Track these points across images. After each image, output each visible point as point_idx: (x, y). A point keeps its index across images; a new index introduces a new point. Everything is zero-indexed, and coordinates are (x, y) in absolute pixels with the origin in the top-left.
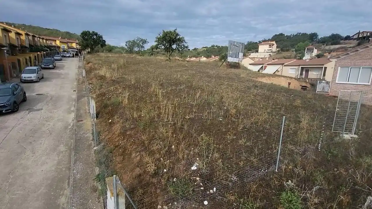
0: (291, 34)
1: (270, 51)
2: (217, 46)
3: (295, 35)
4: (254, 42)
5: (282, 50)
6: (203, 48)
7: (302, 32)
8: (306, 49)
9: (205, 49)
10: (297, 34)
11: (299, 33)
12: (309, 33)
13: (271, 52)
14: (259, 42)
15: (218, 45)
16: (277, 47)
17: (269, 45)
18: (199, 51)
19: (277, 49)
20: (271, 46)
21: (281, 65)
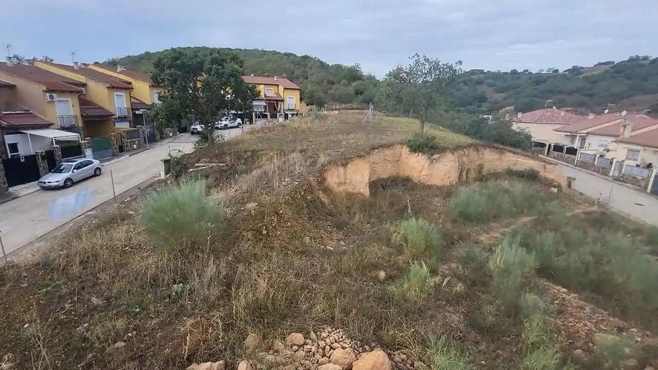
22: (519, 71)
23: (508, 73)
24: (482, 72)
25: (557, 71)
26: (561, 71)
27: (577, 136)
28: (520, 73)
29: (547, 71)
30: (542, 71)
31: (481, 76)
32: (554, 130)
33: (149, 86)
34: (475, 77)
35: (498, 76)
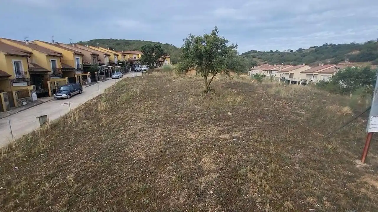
2: (331, 44)
6: (312, 47)
9: (314, 49)
18: (304, 52)
23: (268, 52)
24: (256, 52)
25: (292, 51)
26: (294, 51)
27: (312, 74)
28: (274, 52)
29: (287, 51)
30: (285, 51)
31: (256, 53)
32: (300, 72)
33: (122, 55)
34: (252, 54)
35: (264, 53)
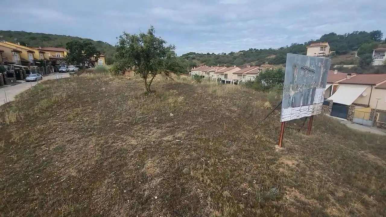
0: (345, 33)
1: (322, 55)
2: (255, 49)
3: (351, 34)
4: (298, 44)
5: (338, 53)
6: (241, 51)
7: (360, 31)
8: (374, 51)
9: (242, 53)
10: (353, 33)
11: (356, 31)
12: (369, 31)
13: (324, 56)
14: (305, 43)
15: (257, 48)
16: (331, 50)
17: (321, 47)
18: (235, 56)
19: (331, 52)
20: (322, 48)
21: (368, 86)
22: (210, 54)
23: (206, 54)
24: (195, 53)
25: (225, 54)
26: (227, 54)
29: (221, 54)
31: (194, 55)
32: (233, 73)
33: (39, 52)
34: (191, 56)
35: (201, 55)
